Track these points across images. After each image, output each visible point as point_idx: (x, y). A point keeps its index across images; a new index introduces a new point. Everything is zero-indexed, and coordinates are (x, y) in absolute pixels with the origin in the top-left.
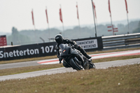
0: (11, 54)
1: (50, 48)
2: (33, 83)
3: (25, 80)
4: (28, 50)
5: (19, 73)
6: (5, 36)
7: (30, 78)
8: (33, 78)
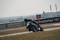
0: (43, 22)
1: (58, 19)
2: (51, 33)
3: (48, 31)
4: (49, 20)
5: (46, 29)
6: (40, 15)
7: (50, 31)
8: (51, 31)
